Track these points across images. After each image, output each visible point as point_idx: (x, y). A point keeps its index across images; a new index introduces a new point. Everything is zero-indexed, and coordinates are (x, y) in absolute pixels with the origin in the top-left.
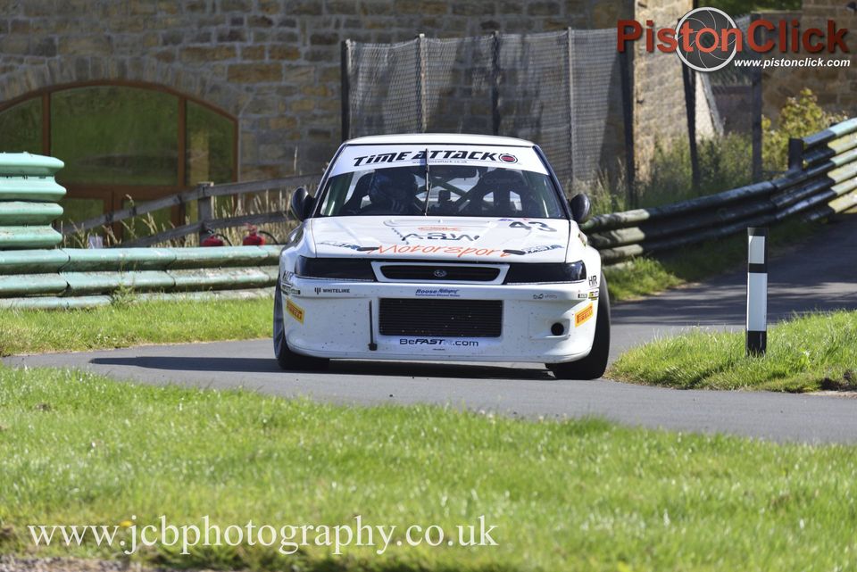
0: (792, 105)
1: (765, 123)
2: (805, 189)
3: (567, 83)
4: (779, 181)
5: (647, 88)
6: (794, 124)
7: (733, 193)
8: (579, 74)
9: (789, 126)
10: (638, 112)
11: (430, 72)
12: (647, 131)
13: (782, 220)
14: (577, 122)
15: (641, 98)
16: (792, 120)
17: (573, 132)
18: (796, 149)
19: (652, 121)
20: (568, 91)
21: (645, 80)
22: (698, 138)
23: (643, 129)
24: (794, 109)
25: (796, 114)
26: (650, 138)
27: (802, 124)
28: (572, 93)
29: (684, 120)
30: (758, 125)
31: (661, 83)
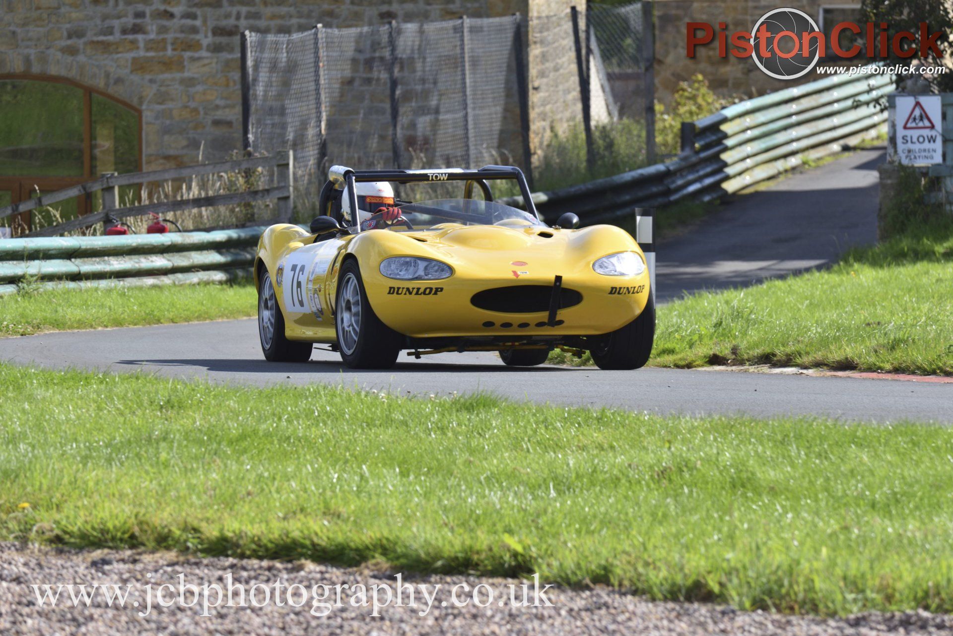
0: (683, 90)
1: (658, 107)
2: (697, 171)
3: (463, 71)
4: (671, 163)
5: (542, 74)
6: (686, 108)
7: (628, 176)
8: (475, 62)
9: (682, 110)
10: (534, 98)
11: (328, 61)
12: (543, 116)
13: (676, 202)
14: (474, 109)
15: (536, 84)
16: (685, 105)
17: (470, 119)
18: (688, 133)
19: (548, 107)
20: (464, 79)
21: (540, 67)
22: (593, 123)
23: (539, 114)
24: (686, 94)
25: (689, 98)
26: (546, 124)
27: (694, 108)
28: (468, 81)
29: (579, 106)
30: (650, 110)
31: (556, 69)
